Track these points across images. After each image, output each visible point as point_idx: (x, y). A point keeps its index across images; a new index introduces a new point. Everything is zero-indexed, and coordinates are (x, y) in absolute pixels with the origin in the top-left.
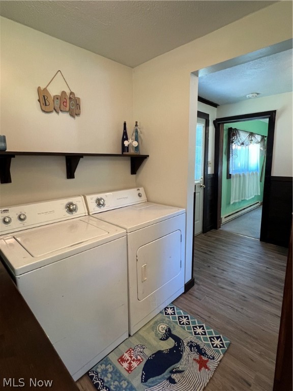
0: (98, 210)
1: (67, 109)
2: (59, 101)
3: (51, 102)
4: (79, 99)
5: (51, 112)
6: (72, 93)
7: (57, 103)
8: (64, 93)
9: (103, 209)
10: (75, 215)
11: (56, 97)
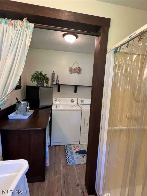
0: (81, 103)
1: (77, 72)
2: (75, 70)
3: (73, 71)
4: (81, 69)
5: (72, 73)
6: (79, 67)
7: (74, 70)
8: (77, 67)
9: (82, 103)
10: (73, 103)
11: (74, 69)
